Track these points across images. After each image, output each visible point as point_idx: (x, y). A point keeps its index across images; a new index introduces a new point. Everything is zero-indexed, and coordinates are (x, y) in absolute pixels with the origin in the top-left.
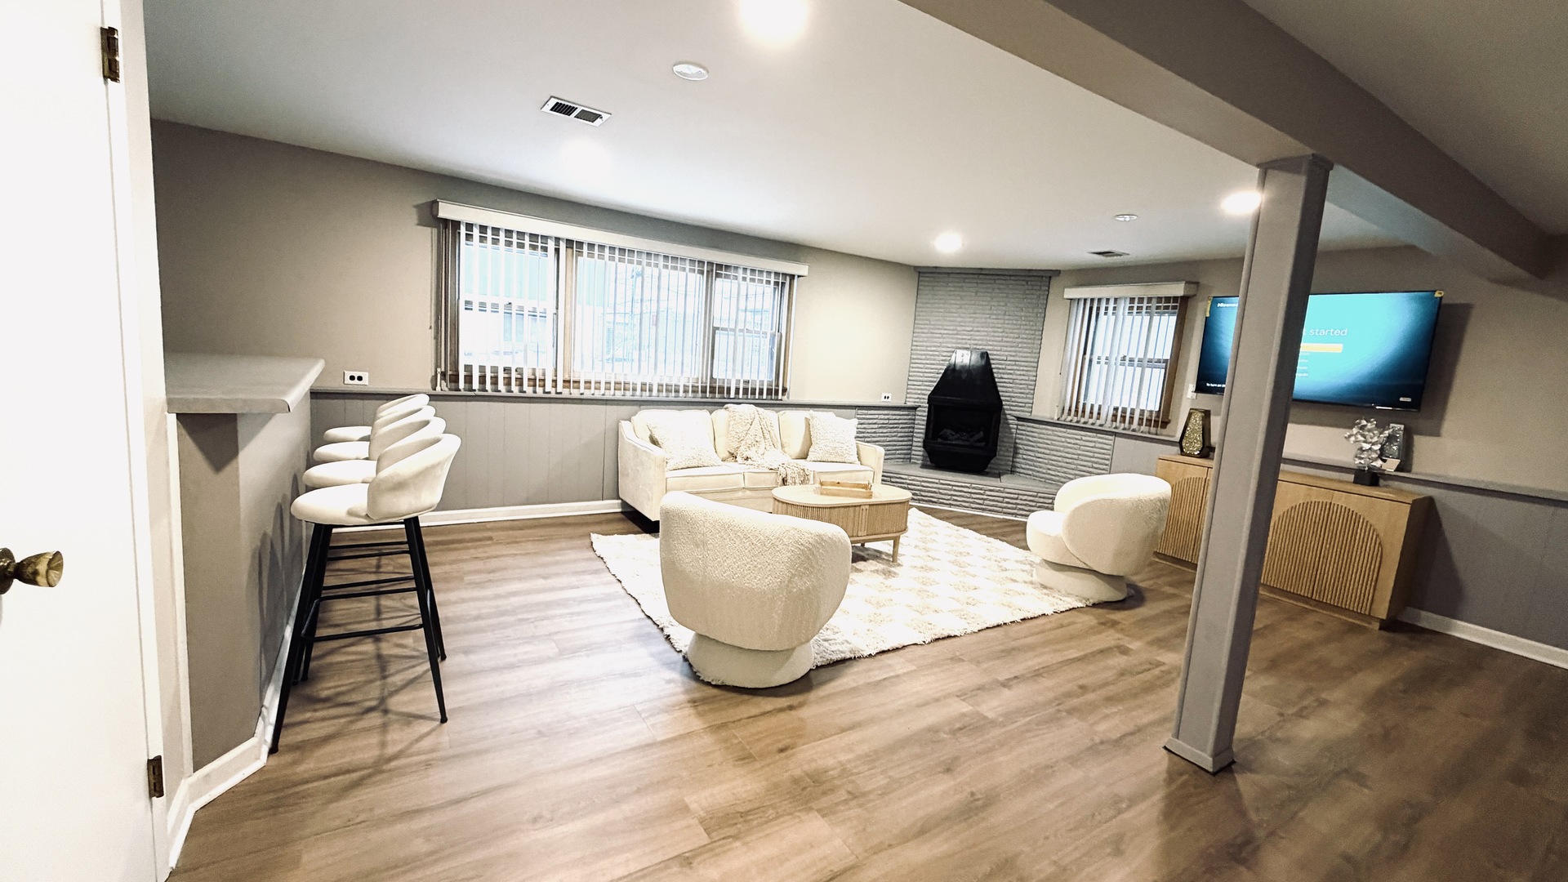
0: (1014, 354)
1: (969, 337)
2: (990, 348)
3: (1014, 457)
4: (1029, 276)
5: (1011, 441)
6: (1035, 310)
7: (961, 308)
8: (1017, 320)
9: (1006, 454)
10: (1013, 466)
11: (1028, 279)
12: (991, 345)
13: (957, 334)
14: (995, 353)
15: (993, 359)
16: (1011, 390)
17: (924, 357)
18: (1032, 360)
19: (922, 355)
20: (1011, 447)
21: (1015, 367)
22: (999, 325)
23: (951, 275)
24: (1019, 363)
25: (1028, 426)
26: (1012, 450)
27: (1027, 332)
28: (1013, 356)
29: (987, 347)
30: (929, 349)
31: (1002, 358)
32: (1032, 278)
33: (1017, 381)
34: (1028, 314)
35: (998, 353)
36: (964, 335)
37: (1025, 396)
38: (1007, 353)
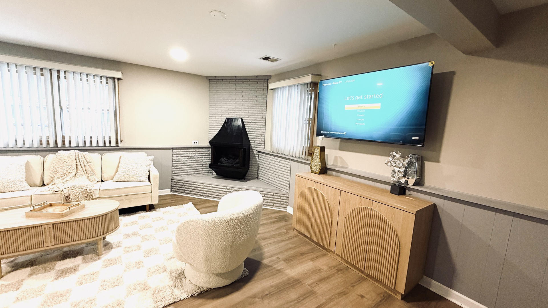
0: (254, 119)
1: (234, 111)
2: (243, 116)
3: (258, 171)
4: (258, 79)
5: (256, 162)
6: (262, 97)
7: (229, 97)
8: (254, 102)
9: (254, 169)
10: (258, 176)
11: (258, 81)
12: (243, 115)
13: (228, 110)
14: (245, 119)
15: (245, 122)
16: (254, 137)
17: (214, 122)
18: (263, 122)
19: (213, 121)
20: (256, 166)
21: (255, 126)
22: (247, 105)
23: (223, 80)
24: (257, 123)
25: (262, 155)
26: (257, 167)
27: (259, 108)
28: (254, 120)
29: (242, 116)
30: (216, 118)
31: (249, 121)
32: (260, 80)
33: (257, 133)
34: (259, 99)
35: (247, 119)
36: (231, 110)
37: (261, 140)
38: (251, 119)
